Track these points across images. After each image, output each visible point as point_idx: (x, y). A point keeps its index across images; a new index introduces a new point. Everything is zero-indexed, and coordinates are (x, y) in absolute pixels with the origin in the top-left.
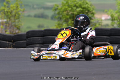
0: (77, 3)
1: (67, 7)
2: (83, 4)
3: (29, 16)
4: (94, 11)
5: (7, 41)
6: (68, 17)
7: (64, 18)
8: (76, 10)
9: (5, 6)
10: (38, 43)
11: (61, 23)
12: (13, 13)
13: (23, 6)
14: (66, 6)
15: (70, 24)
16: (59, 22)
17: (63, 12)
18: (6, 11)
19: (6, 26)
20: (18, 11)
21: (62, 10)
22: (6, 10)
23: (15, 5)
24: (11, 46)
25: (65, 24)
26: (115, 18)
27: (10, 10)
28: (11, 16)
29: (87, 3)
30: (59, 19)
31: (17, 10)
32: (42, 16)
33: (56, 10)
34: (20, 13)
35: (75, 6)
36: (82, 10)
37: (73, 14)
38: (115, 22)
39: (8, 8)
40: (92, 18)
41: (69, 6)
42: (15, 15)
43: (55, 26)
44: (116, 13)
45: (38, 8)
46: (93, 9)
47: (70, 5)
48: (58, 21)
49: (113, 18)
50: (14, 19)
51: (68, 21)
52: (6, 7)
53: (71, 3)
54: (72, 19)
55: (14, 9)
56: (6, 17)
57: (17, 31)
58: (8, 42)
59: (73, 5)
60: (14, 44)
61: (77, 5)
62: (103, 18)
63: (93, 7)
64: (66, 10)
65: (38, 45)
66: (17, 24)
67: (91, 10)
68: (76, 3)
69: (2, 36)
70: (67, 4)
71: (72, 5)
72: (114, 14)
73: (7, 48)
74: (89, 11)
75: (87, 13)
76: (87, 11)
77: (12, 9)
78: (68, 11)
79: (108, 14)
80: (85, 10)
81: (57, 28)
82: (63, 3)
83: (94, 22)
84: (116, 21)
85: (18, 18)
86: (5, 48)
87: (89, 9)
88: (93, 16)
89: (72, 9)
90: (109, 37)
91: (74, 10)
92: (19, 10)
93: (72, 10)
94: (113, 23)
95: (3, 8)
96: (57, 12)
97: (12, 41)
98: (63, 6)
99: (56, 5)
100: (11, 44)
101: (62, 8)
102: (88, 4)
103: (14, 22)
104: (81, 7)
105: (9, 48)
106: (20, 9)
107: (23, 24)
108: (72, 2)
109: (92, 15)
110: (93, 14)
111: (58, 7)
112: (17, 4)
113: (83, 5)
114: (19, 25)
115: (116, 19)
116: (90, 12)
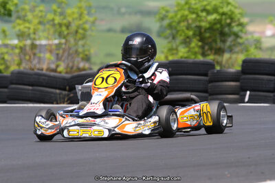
1: (186, 13)
2: (221, 5)
3: (109, 30)
4: (244, 20)
5: (56, 88)
6: (191, 33)
7: (181, 35)
8: (206, 17)
9: (55, 12)
11: (174, 46)
12: (73, 28)
13: (93, 11)
14: (184, 10)
15: (194, 48)
18: (56, 22)
19: (58, 54)
21: (176, 19)
22: (58, 20)
24: (66, 99)
25: (184, 48)
27: (65, 21)
28: (68, 34)
30: (171, 38)
33: (162, 19)
34: (87, 26)
35: (204, 10)
36: (218, 17)
37: (199, 27)
39: (62, 17)
40: (240, 34)
41: (192, 11)
42: (77, 32)
45: (130, 14)
48: (169, 42)
50: (75, 40)
51: (190, 43)
52: (58, 14)
53: (195, 4)
54: (198, 38)
56: (57, 36)
57: (82, 65)
58: (58, 91)
59: (200, 8)
60: (72, 95)
61: (208, 8)
62: (269, 33)
64: (184, 19)
66: (80, 50)
68: (205, 3)
69: (46, 78)
70: (187, 7)
71: (197, 9)
73: (57, 104)
74: (232, 19)
76: (228, 21)
77: (70, 19)
78: (190, 21)
80: (226, 19)
81: (166, 57)
82: (178, 5)
85: (84, 37)
86: (52, 103)
87: (233, 16)
88: (241, 31)
89: (198, 16)
91: (203, 18)
92: (84, 20)
93: (199, 19)
95: (50, 16)
96: (166, 22)
97: (67, 88)
98: (179, 10)
99: (163, 8)
100: (65, 95)
101: (176, 15)
103: (76, 44)
105: (60, 103)
107: (92, 51)
109: (240, 28)
110: (241, 24)
111: (167, 12)
112: (81, 7)
114: (87, 53)
116: (235, 22)
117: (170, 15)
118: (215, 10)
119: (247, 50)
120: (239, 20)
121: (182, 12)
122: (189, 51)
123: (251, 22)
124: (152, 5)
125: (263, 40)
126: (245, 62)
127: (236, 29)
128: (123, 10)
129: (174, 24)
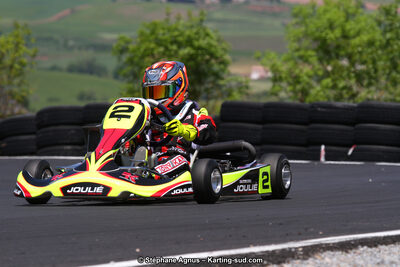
0: (181, 35)
1: (152, 45)
2: (197, 36)
3: (54, 68)
4: (227, 57)
8: (176, 52)
10: (68, 141)
12: (7, 62)
13: (33, 41)
14: (150, 41)
16: (131, 85)
17: (143, 57)
20: (20, 56)
21: (139, 54)
23: (11, 39)
26: (283, 75)
29: (207, 35)
30: (131, 78)
31: (17, 51)
32: (90, 69)
33: (123, 51)
34: (25, 60)
35: (174, 42)
36: (192, 51)
38: (281, 87)
40: (220, 73)
41: (159, 43)
42: (11, 67)
44: (286, 61)
45: (80, 48)
46: (224, 50)
47: (161, 40)
48: (129, 82)
49: (278, 76)
50: (9, 77)
53: (164, 34)
55: (7, 51)
57: (17, 110)
59: (169, 40)
60: (4, 144)
61: (180, 39)
62: (255, 76)
63: (224, 45)
64: (149, 53)
65: (69, 147)
66: (16, 90)
67: (218, 55)
68: (176, 33)
70: (153, 37)
71: (165, 40)
72: (279, 63)
74: (212, 55)
75: (208, 61)
76: (207, 57)
77: (3, 50)
78: (157, 56)
79: (263, 65)
80: (203, 55)
82: (142, 34)
83: (224, 85)
84: (284, 84)
85: (20, 74)
87: (213, 50)
88: (223, 70)
89: (167, 48)
90: (260, 127)
91: (172, 53)
92: (21, 52)
93: (167, 53)
94: (277, 88)
96: (125, 57)
98: (142, 42)
99: (121, 38)
101: (139, 48)
102: (212, 38)
103: (10, 84)
104: (192, 46)
106: (24, 48)
107: (31, 92)
108: (166, 31)
109: (222, 66)
110: (224, 63)
111: (128, 42)
112: (17, 36)
113: (198, 40)
114: (24, 94)
115: (286, 78)
116: (217, 58)
117: (131, 47)
118: (189, 42)
119: (229, 94)
120: (222, 56)
121: (147, 44)
123: (234, 60)
124: (109, 37)
125: (251, 84)
126: (225, 106)
127: (216, 67)
128: (71, 43)
129: (136, 59)
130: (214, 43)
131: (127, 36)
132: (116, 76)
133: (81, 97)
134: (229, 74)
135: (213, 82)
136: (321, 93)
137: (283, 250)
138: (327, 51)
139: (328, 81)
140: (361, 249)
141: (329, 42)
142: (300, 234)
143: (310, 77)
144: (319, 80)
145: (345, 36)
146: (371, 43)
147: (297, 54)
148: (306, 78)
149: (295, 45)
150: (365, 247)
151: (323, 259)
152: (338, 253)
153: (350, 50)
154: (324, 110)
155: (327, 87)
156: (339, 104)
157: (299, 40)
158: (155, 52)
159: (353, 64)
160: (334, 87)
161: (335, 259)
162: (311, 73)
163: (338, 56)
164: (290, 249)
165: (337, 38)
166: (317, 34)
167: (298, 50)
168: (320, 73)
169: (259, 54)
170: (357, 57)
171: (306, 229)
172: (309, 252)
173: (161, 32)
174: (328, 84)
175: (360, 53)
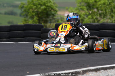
0: (42, 2)
1: (32, 5)
4: (57, 9)
6: (34, 14)
7: (30, 15)
8: (40, 8)
10: (5, 37)
11: (27, 19)
14: (31, 4)
15: (35, 20)
16: (25, 19)
17: (29, 9)
25: (31, 20)
29: (50, 2)
30: (25, 16)
32: (12, 13)
33: (22, 7)
35: (40, 4)
36: (45, 7)
37: (38, 11)
40: (55, 14)
43: (22, 22)
46: (56, 7)
47: (35, 4)
51: (33, 18)
53: (36, 2)
54: (37, 16)
59: (38, 4)
63: (56, 5)
64: (31, 8)
65: (5, 39)
68: (40, 1)
75: (50, 10)
76: (50, 9)
80: (49, 8)
81: (24, 24)
82: (29, 2)
87: (52, 7)
88: (55, 13)
89: (37, 6)
93: (37, 8)
96: (23, 10)
98: (29, 4)
99: (22, 3)
101: (28, 6)
109: (55, 12)
110: (56, 11)
111: (24, 5)
113: (47, 3)
116: (53, 9)
117: (25, 6)
118: (44, 4)
119: (58, 21)
120: (55, 9)
122: (33, 22)
123: (59, 10)
124: (18, 3)
126: (56, 25)
127: (53, 12)
128: (5, 5)
129: (27, 10)
130: (52, 4)
131: (24, 2)
132: (20, 15)
133: (9, 23)
134: (58, 15)
135: (52, 17)
136: (88, 20)
137: (76, 72)
138: (90, 6)
139: (90, 16)
140: (101, 71)
141: (90, 3)
142: (81, 66)
143: (84, 15)
144: (87, 16)
145: (96, 2)
146: (104, 4)
147: (80, 8)
148: (83, 16)
149: (79, 5)
150: (103, 70)
151: (89, 74)
152: (94, 72)
153: (97, 6)
154: (89, 26)
155: (90, 18)
156: (94, 24)
157: (80, 3)
158: (33, 8)
159: (98, 10)
160: (92, 18)
161: (93, 74)
162: (84, 14)
163: (93, 8)
164: (78, 71)
165: (93, 2)
166: (86, 1)
167: (80, 6)
168: (88, 14)
169: (67, 8)
170: (100, 8)
171: (83, 65)
172: (84, 72)
173: (35, 1)
174: (90, 17)
175: (101, 7)
